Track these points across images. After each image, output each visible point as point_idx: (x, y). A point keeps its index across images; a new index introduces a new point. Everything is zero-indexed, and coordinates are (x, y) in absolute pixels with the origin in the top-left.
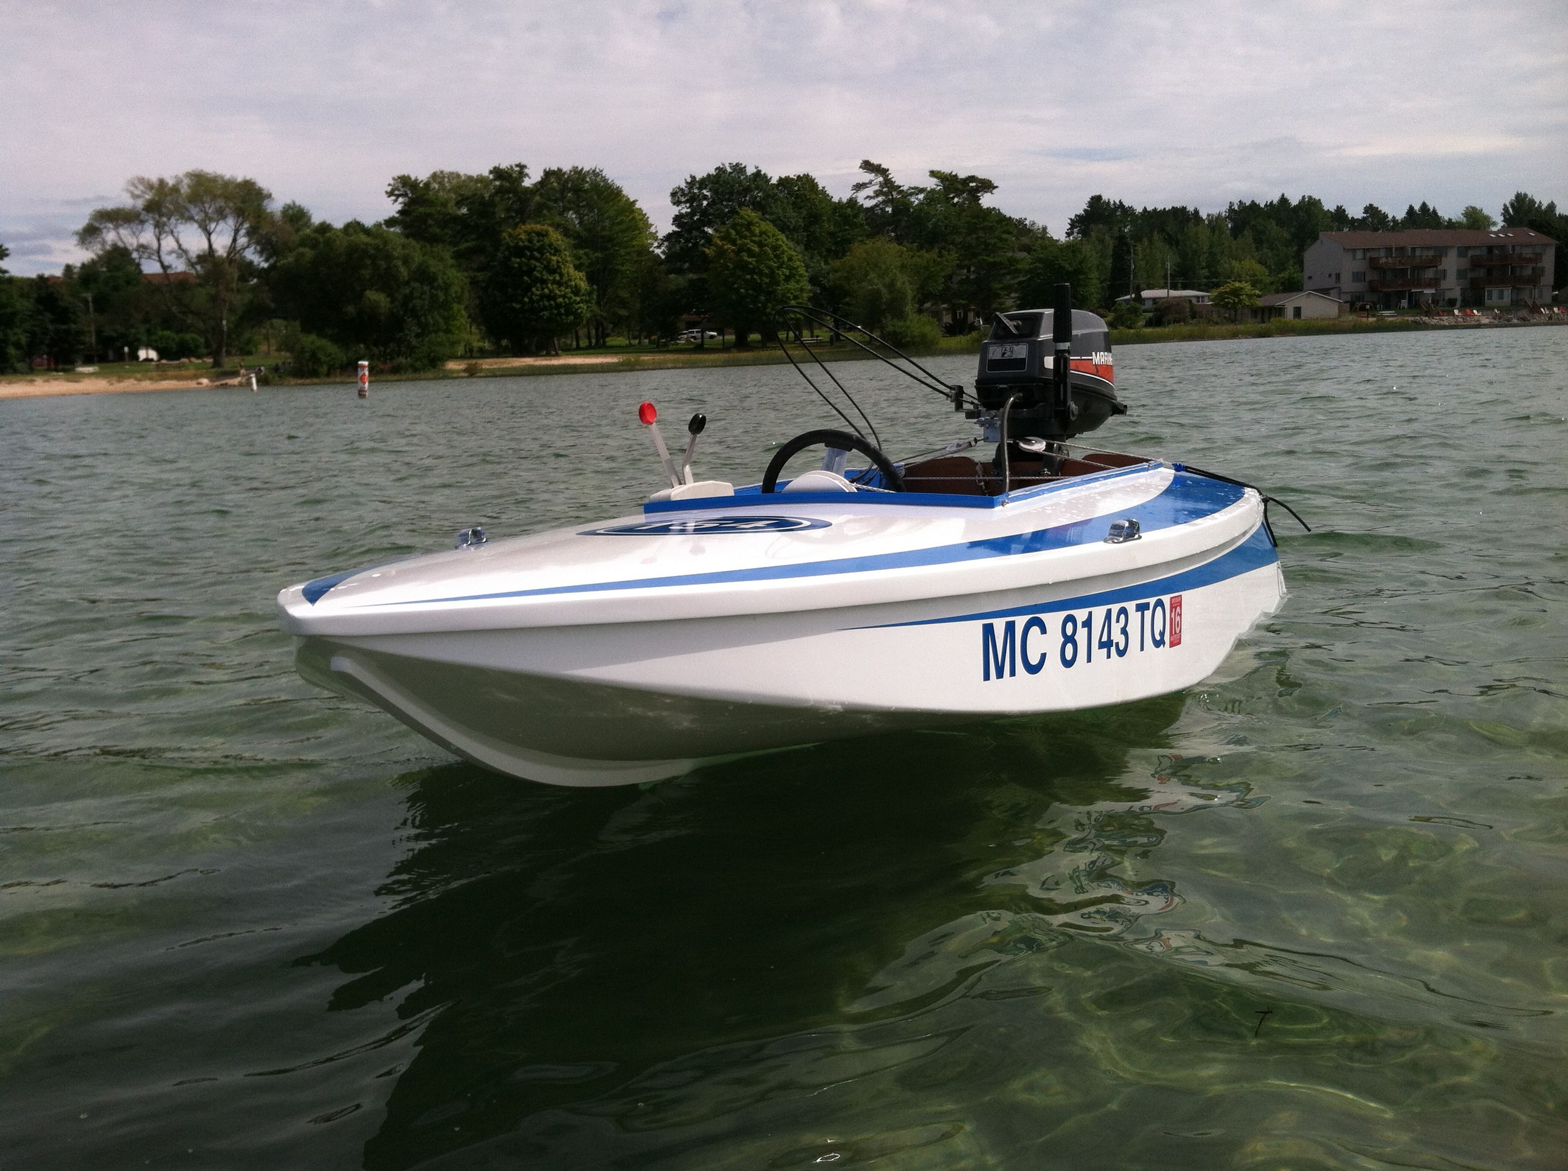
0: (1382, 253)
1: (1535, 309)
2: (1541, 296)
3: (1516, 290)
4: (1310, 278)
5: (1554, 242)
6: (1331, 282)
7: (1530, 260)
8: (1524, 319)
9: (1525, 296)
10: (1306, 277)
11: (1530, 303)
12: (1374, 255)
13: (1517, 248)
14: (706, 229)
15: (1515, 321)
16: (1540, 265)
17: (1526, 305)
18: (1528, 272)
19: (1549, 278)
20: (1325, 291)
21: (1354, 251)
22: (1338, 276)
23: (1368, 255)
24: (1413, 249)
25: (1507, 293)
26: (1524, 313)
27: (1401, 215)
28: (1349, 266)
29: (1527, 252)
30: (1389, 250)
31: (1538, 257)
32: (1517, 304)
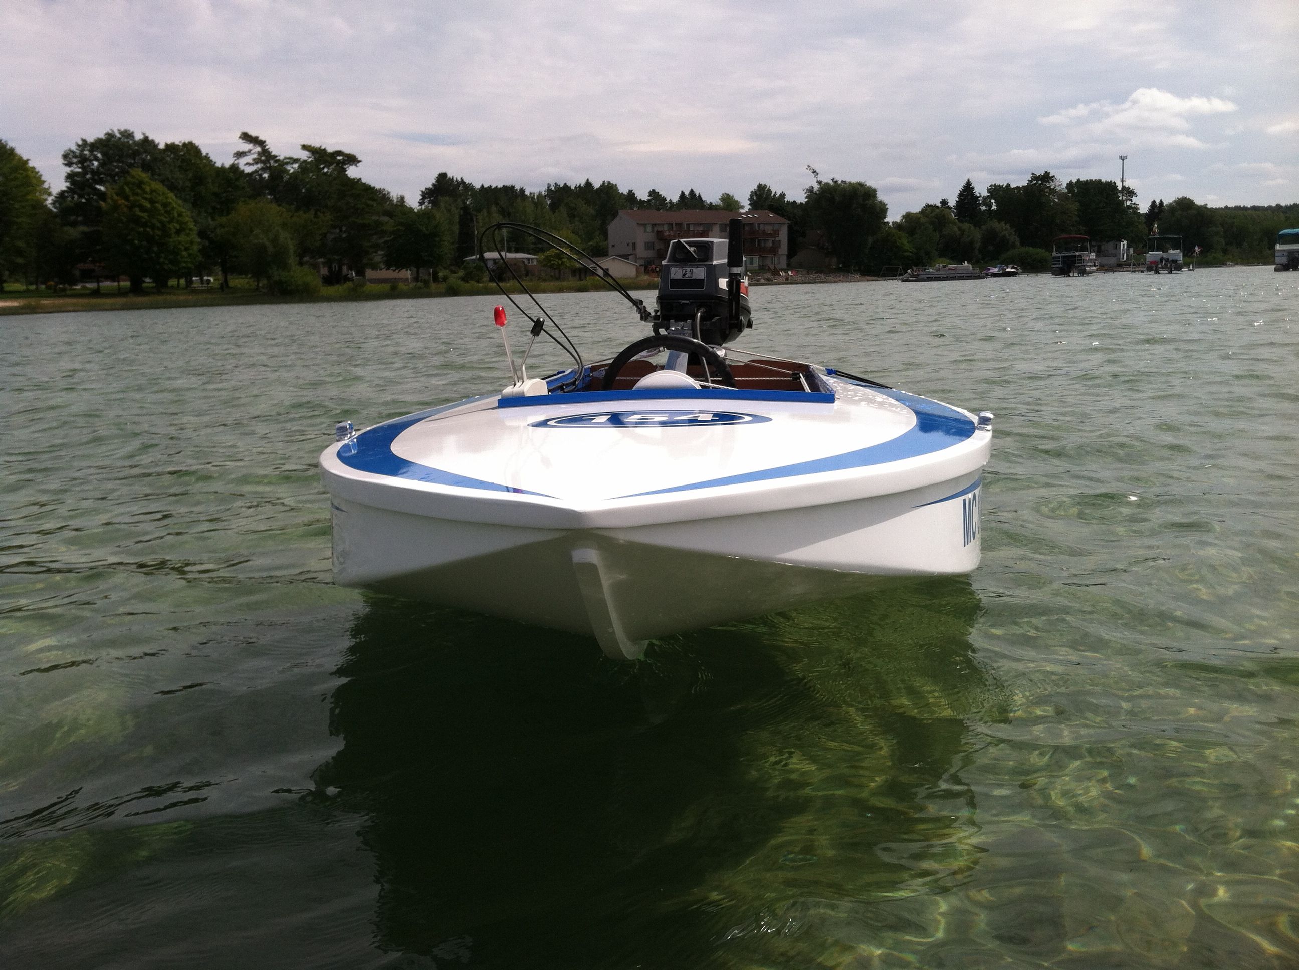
0: (666, 228)
1: (776, 272)
2: (779, 263)
3: (762, 258)
4: (613, 246)
5: (787, 222)
6: (629, 250)
7: (770, 235)
8: (768, 279)
9: (768, 262)
10: (610, 246)
11: (772, 267)
12: (660, 229)
13: (761, 226)
14: (98, 187)
15: (762, 281)
16: (777, 239)
17: (769, 269)
18: (770, 244)
19: (784, 249)
20: (626, 256)
21: (645, 225)
22: (634, 245)
23: (656, 229)
24: (688, 225)
25: (756, 259)
26: (768, 275)
27: (675, 199)
28: (643, 237)
29: (769, 229)
30: (671, 225)
31: (776, 233)
32: (763, 268)
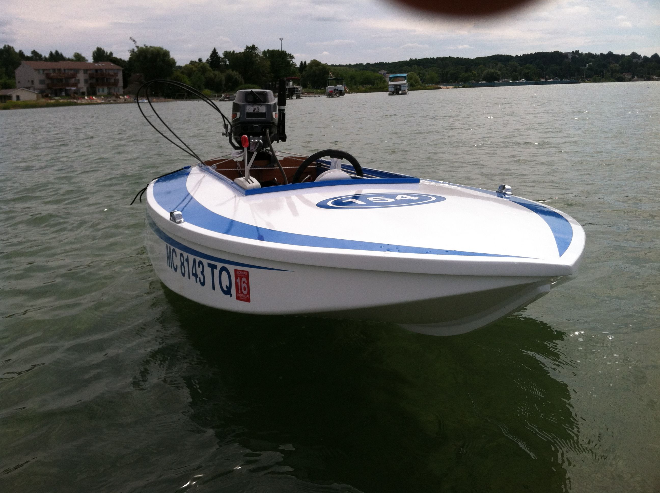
0: (51, 71)
1: (118, 97)
2: (119, 91)
3: (109, 88)
4: (19, 82)
5: (122, 68)
6: (29, 85)
7: (112, 76)
8: (115, 101)
9: (112, 91)
10: (17, 82)
11: (115, 94)
12: (47, 72)
13: (107, 71)
15: (112, 102)
16: (117, 78)
17: (114, 95)
18: (112, 81)
19: (121, 84)
20: (28, 88)
21: (38, 70)
22: (33, 82)
23: (45, 72)
24: (65, 70)
25: (106, 90)
26: (114, 98)
27: (47, 55)
28: (37, 77)
29: (111, 73)
30: (54, 70)
31: (116, 75)
32: (110, 94)
